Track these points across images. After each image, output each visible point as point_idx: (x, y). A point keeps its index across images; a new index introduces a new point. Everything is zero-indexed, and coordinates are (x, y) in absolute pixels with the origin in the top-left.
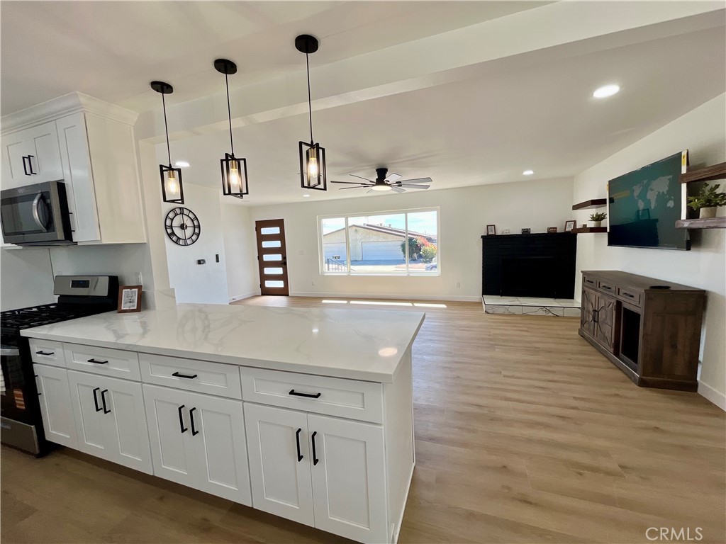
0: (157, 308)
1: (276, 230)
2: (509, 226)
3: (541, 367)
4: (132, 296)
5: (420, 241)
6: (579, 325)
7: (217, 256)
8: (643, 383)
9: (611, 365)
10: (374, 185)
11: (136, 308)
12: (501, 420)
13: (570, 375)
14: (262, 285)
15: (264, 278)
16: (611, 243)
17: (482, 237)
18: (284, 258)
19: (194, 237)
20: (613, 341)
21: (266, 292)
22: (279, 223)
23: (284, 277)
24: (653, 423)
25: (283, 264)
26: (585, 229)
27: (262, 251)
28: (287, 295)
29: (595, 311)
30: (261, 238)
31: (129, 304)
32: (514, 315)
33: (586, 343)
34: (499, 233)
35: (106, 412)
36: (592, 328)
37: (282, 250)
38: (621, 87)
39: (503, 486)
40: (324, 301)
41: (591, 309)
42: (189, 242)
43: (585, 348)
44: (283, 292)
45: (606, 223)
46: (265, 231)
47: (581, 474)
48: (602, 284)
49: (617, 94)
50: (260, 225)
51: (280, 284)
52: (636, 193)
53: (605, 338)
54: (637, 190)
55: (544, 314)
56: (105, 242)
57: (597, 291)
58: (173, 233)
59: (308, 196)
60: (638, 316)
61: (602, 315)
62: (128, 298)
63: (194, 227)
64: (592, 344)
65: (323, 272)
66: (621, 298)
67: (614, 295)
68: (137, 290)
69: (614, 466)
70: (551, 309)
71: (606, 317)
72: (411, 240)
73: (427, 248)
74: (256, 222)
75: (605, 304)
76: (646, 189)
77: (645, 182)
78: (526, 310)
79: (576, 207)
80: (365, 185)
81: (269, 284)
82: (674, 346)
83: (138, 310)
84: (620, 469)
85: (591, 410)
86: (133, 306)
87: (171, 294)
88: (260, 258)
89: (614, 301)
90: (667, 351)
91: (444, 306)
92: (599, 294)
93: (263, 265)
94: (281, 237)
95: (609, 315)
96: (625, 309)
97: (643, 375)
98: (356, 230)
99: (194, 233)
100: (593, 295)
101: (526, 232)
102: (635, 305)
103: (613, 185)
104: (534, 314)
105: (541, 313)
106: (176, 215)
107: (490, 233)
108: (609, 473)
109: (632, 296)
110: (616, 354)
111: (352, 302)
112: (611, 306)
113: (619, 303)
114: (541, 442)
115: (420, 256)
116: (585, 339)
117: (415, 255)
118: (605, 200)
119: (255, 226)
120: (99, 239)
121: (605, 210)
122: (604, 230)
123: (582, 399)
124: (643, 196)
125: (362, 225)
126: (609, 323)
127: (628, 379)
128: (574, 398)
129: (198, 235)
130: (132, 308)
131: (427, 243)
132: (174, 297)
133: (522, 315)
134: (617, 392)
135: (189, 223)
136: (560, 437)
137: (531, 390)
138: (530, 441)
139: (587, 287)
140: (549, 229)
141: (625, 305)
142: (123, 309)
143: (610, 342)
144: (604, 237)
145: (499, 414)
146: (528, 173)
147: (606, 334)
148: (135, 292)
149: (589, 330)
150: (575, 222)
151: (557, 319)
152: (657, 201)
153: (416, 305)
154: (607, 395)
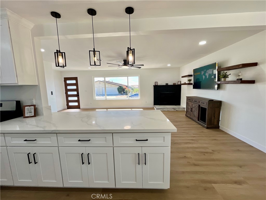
0: (44, 114)
1: (74, 82)
2: (162, 82)
3: (180, 126)
4: (31, 110)
5: (124, 87)
6: (185, 113)
7: (52, 92)
8: (207, 128)
9: (197, 124)
10: (123, 66)
11: (33, 115)
12: (177, 143)
13: (188, 127)
14: (68, 105)
15: (68, 101)
16: (194, 88)
17: (154, 86)
18: (78, 93)
20: (197, 117)
21: (69, 107)
22: (76, 79)
23: (78, 101)
24: (214, 138)
25: (77, 95)
26: (185, 84)
27: (67, 91)
28: (80, 108)
29: (191, 108)
30: (66, 85)
31: (29, 114)
32: (165, 111)
33: (188, 118)
34: (159, 85)
35: (35, 163)
36: (190, 113)
37: (77, 90)
38: (207, 42)
39: (187, 162)
40: (97, 110)
41: (190, 108)
43: (188, 120)
44: (78, 107)
45: (192, 82)
46: (68, 82)
47: (204, 155)
48: (193, 100)
49: (205, 44)
50: (66, 79)
51: (76, 104)
52: (202, 74)
53: (195, 116)
54: (203, 73)
55: (174, 110)
56: (20, 84)
57: (192, 102)
59: (90, 68)
60: (206, 109)
61: (194, 109)
62: (28, 111)
64: (190, 118)
65: (95, 99)
66: (200, 104)
67: (197, 103)
68: (33, 107)
69: (211, 151)
70: (175, 109)
71: (195, 110)
72: (121, 87)
73: (127, 90)
74: (64, 78)
75: (195, 106)
76: (205, 72)
77: (205, 70)
78: (168, 109)
79: (182, 77)
80: (119, 65)
81: (71, 104)
82: (214, 117)
83: (35, 116)
84: (212, 151)
85: (199, 137)
86: (32, 114)
87: (49, 108)
88: (66, 93)
89: (198, 105)
90: (213, 118)
91: (142, 109)
92: (192, 103)
93: (67, 96)
94: (76, 84)
95: (196, 109)
96: (201, 107)
97: (207, 125)
98: (100, 83)
100: (190, 104)
101: (167, 84)
102: (205, 106)
103: (195, 71)
104: (171, 110)
105: (173, 110)
107: (156, 84)
108: (210, 153)
109: (204, 103)
110: (198, 120)
111: (108, 110)
112: (197, 106)
113: (199, 106)
114: (191, 148)
115: (124, 93)
116: (188, 117)
117: (122, 92)
118: (192, 75)
119: (64, 80)
120: (17, 83)
121: (192, 78)
122: (192, 84)
123: (195, 134)
124: (204, 74)
125: (102, 81)
126: (196, 111)
127: (203, 127)
128: (193, 134)
130: (31, 115)
131: (127, 88)
132: (51, 110)
133: (167, 111)
134: (202, 131)
136: (195, 145)
137: (181, 133)
138: (188, 148)
139: (188, 101)
140: (174, 83)
141: (201, 106)
142: (26, 116)
143: (196, 117)
144: (192, 86)
145: (176, 141)
146: (169, 65)
147: (195, 115)
148: (32, 108)
149: (189, 114)
150: (181, 81)
151: (177, 112)
152: (208, 76)
153: (133, 109)
154: (200, 132)
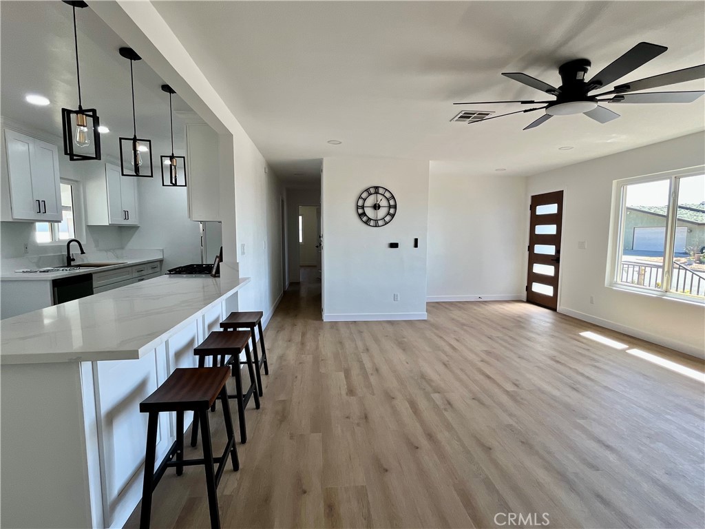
1: (553, 209)
14: (529, 288)
15: (533, 278)
18: (558, 252)
19: (388, 219)
21: (531, 298)
22: (557, 197)
23: (554, 282)
25: (556, 261)
27: (534, 240)
28: (554, 309)
30: (535, 220)
37: (556, 240)
42: (380, 223)
44: (552, 304)
46: (540, 210)
51: (549, 291)
58: (364, 214)
63: (390, 207)
65: (612, 283)
74: (532, 195)
81: (538, 288)
88: (531, 249)
93: (533, 258)
94: (558, 219)
99: (388, 214)
106: (370, 194)
129: (393, 216)
135: (384, 203)
